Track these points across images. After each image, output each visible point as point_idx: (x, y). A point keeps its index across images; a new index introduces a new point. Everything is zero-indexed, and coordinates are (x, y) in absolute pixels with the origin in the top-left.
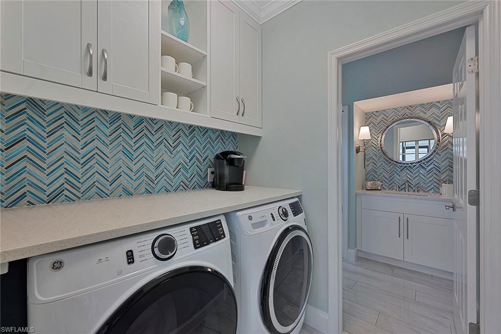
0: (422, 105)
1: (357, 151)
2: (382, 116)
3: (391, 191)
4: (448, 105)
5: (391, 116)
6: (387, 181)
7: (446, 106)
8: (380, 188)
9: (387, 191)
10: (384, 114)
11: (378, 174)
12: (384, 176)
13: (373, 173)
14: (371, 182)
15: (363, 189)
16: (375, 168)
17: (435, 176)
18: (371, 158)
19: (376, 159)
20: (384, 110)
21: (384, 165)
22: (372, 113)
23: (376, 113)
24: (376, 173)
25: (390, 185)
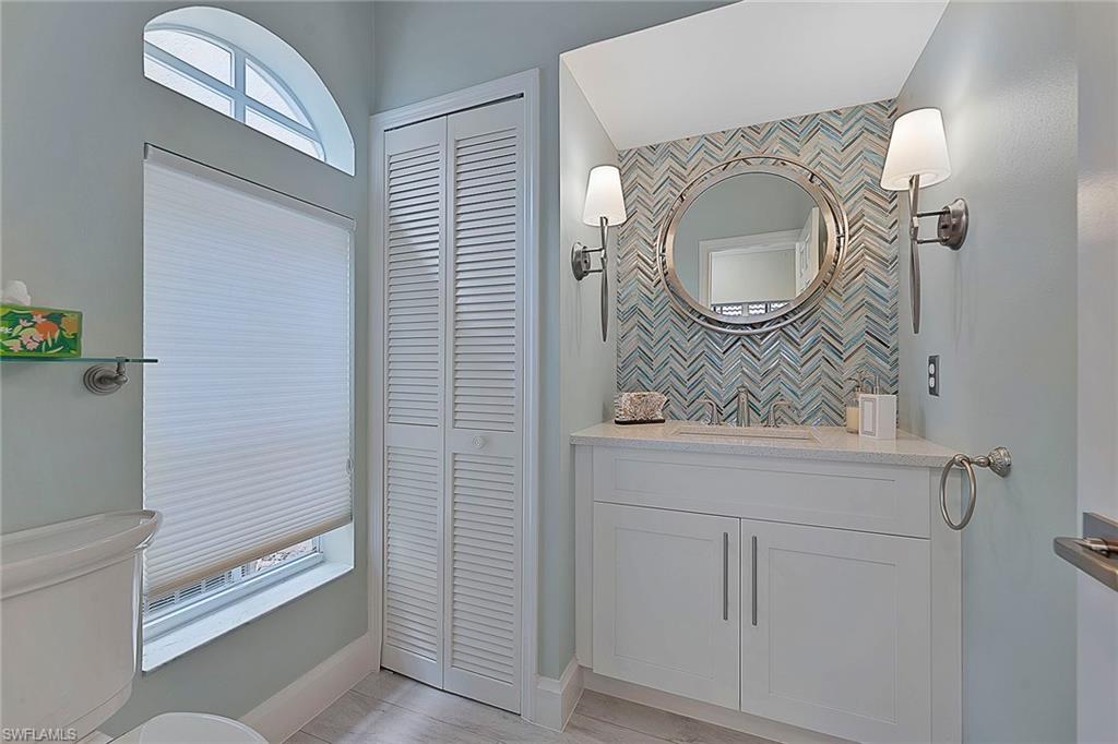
0: (787, 124)
1: (580, 271)
2: (670, 162)
3: (693, 425)
4: (863, 121)
5: (694, 161)
6: (684, 391)
7: (858, 126)
8: (661, 417)
9: (684, 425)
10: (674, 157)
11: (655, 365)
12: (673, 371)
13: (641, 364)
14: (633, 395)
15: (606, 417)
16: (646, 344)
17: (824, 366)
18: (635, 310)
19: (650, 314)
20: (675, 144)
21: (674, 333)
22: (639, 152)
23: (648, 155)
24: (649, 361)
25: (692, 402)
